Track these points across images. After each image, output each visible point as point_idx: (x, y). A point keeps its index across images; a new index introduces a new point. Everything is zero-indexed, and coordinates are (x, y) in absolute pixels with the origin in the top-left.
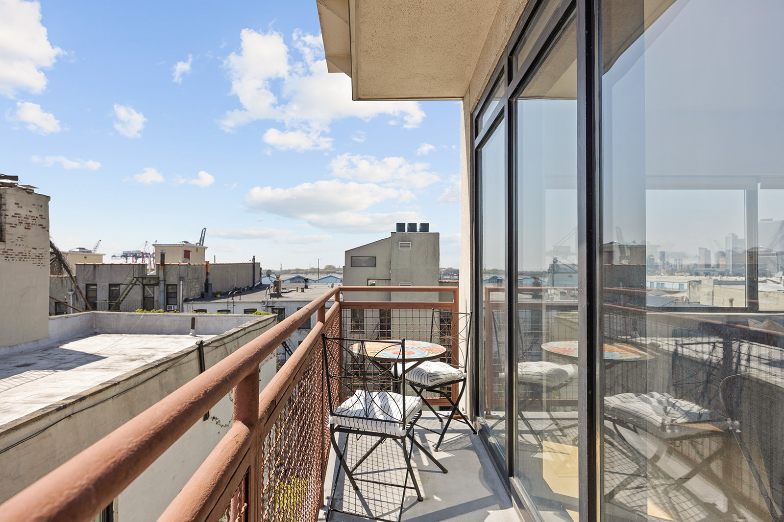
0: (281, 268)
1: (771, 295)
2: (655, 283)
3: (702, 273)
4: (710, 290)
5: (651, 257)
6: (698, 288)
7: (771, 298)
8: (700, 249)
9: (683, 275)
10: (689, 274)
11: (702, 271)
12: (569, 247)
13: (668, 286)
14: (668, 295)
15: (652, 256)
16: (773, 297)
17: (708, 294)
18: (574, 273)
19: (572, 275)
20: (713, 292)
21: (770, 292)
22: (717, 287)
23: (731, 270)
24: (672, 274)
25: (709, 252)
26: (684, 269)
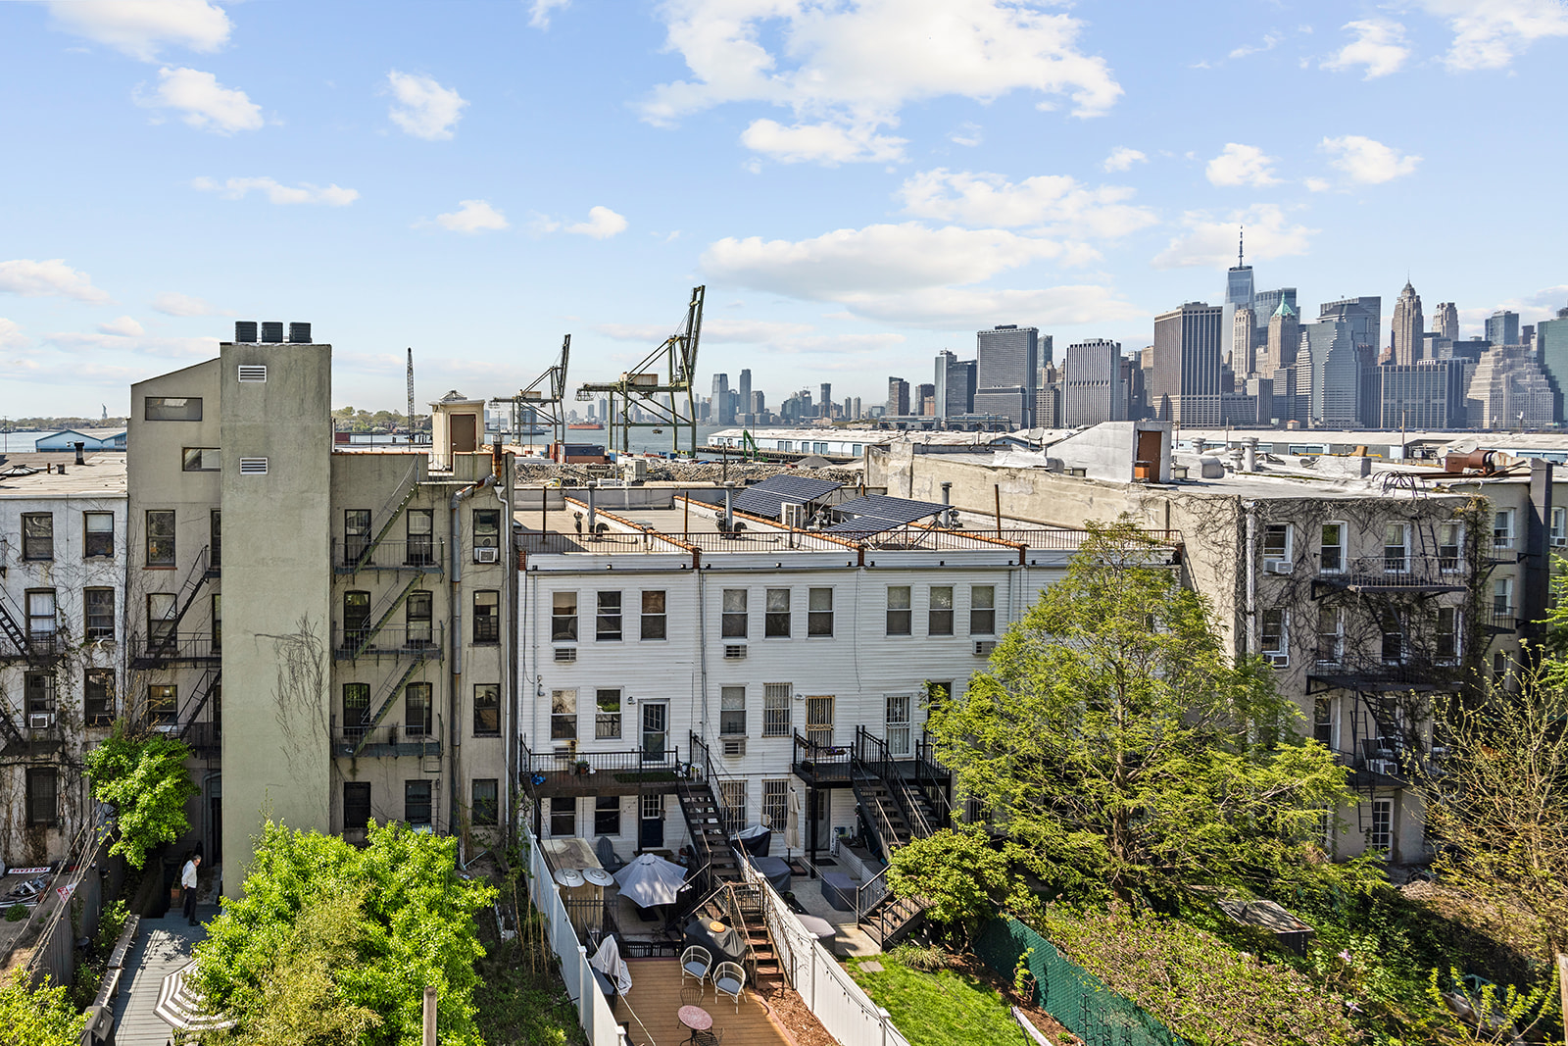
0: (105, 415)
1: (1022, 474)
2: (811, 443)
3: (894, 424)
4: (906, 463)
5: (807, 395)
6: (884, 459)
7: (1022, 480)
8: (891, 379)
9: (860, 429)
10: (871, 426)
11: (893, 420)
12: (655, 376)
13: (834, 449)
14: (833, 467)
15: (809, 393)
16: (1025, 479)
17: (903, 473)
18: (665, 425)
19: (661, 429)
20: (912, 467)
21: (1021, 469)
22: (920, 459)
23: (944, 418)
24: (843, 427)
25: (907, 385)
26: (863, 416)
